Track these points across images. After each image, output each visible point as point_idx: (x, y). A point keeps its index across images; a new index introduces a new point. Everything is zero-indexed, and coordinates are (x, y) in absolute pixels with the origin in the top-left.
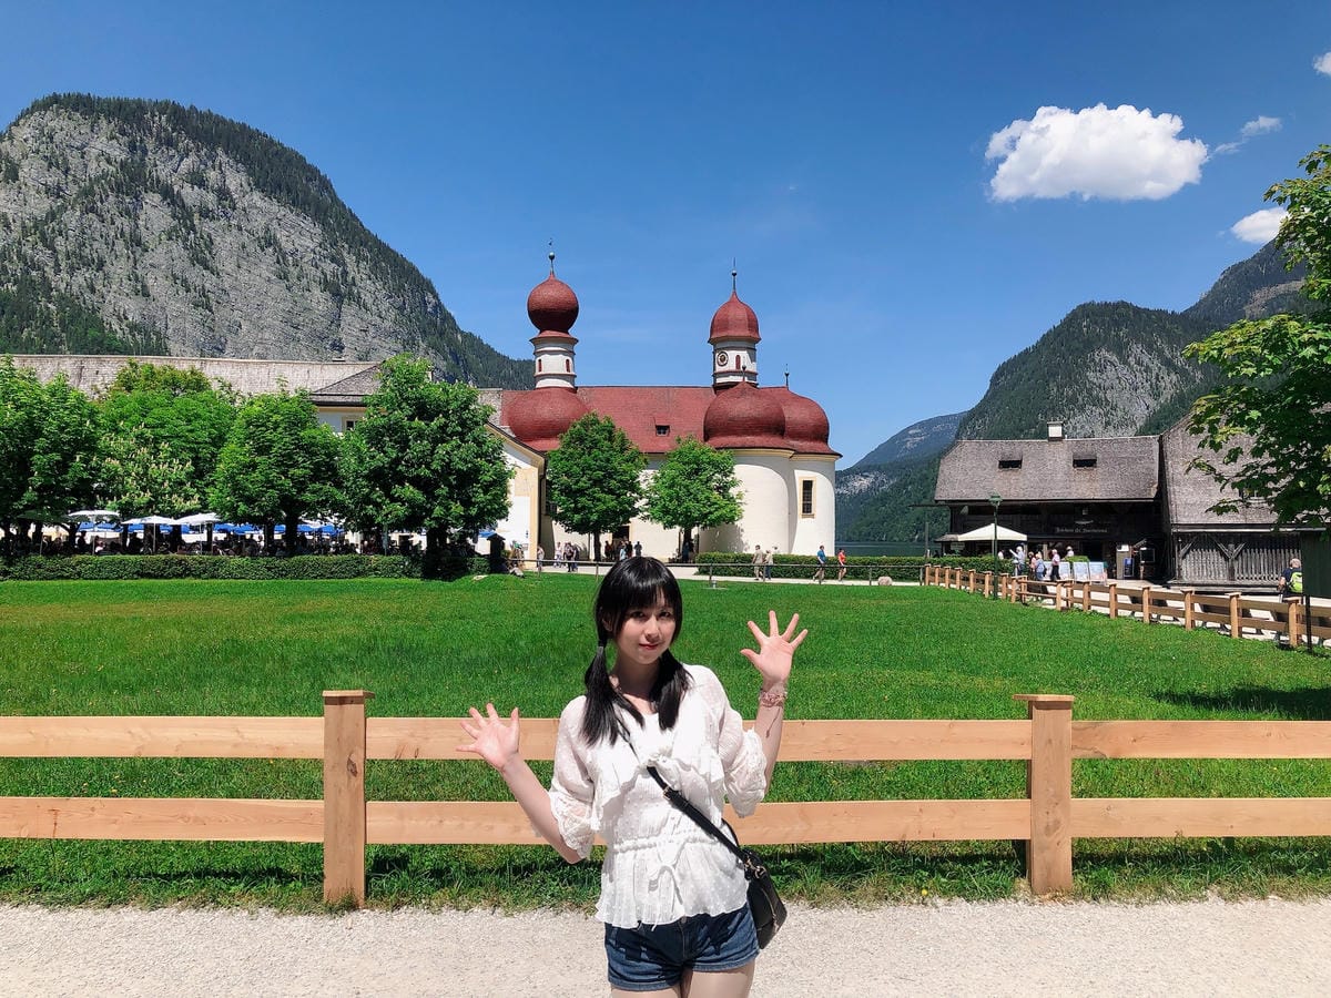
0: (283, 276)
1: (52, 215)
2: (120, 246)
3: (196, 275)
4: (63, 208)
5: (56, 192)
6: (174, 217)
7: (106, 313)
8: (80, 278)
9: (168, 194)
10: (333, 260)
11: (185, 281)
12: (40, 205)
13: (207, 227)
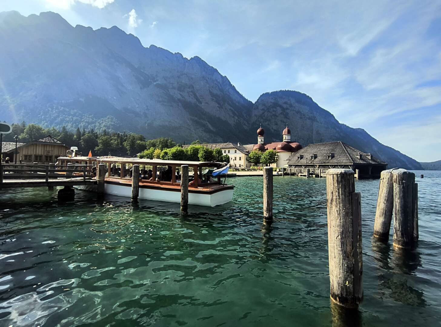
0: (301, 118)
1: (263, 113)
2: (273, 117)
3: (285, 120)
4: (264, 112)
5: (263, 109)
6: (282, 110)
7: (271, 128)
8: (266, 123)
9: (281, 106)
10: (311, 113)
11: (283, 121)
12: (261, 112)
13: (288, 111)
